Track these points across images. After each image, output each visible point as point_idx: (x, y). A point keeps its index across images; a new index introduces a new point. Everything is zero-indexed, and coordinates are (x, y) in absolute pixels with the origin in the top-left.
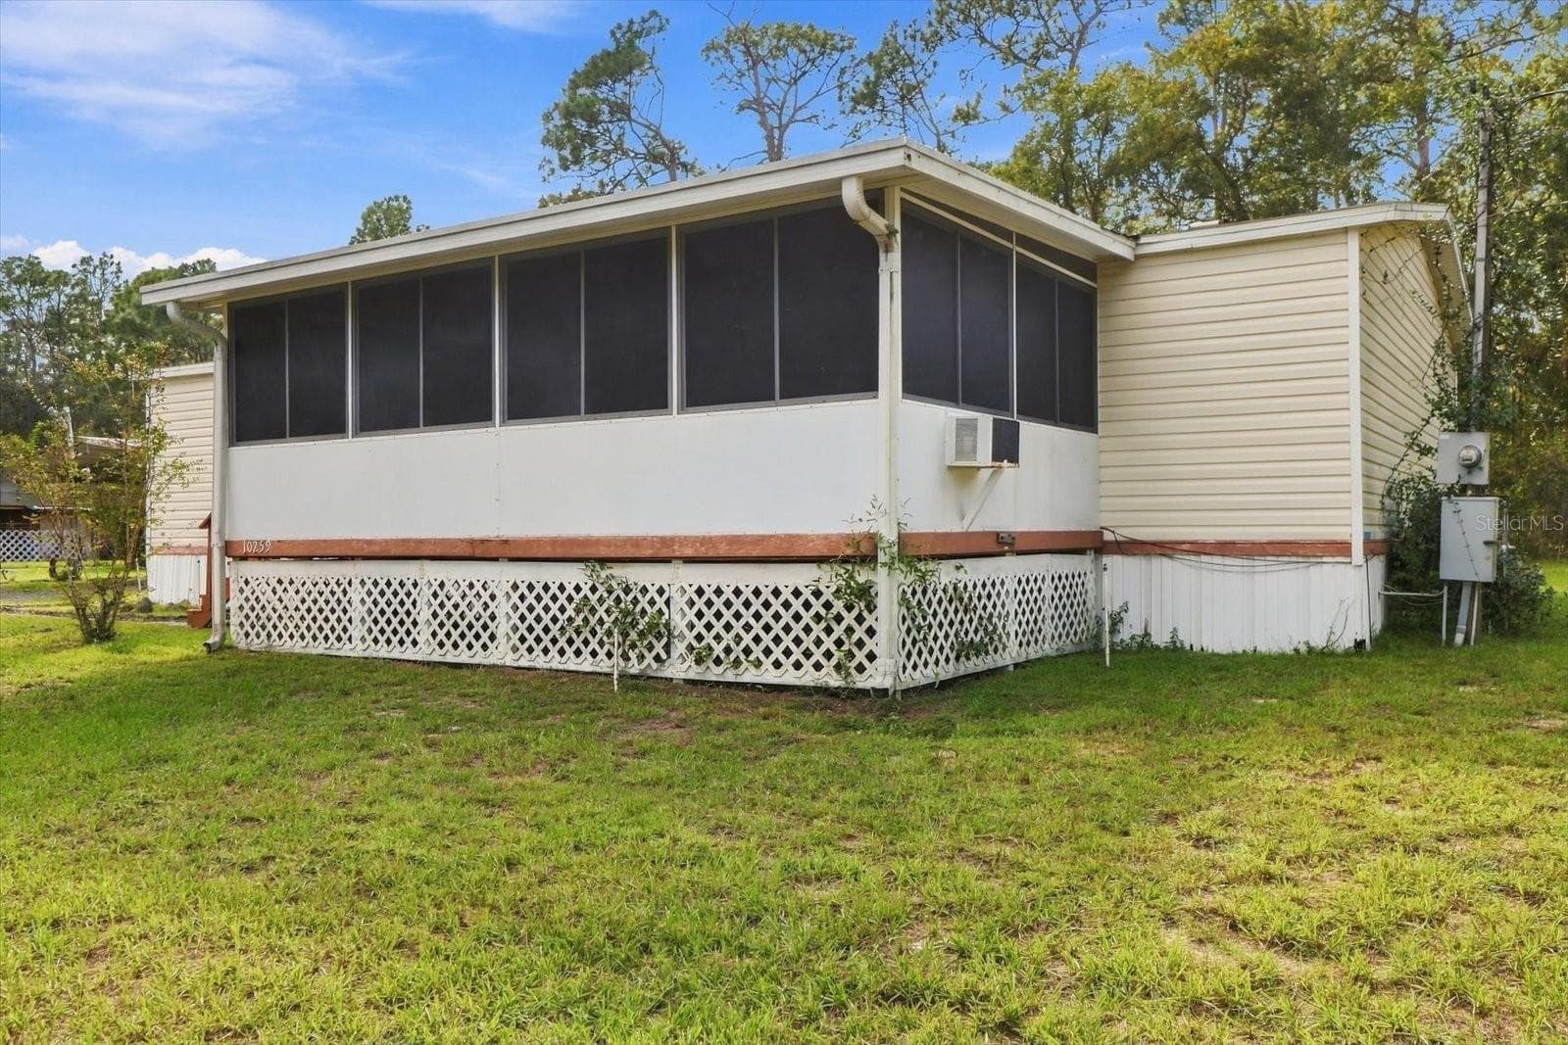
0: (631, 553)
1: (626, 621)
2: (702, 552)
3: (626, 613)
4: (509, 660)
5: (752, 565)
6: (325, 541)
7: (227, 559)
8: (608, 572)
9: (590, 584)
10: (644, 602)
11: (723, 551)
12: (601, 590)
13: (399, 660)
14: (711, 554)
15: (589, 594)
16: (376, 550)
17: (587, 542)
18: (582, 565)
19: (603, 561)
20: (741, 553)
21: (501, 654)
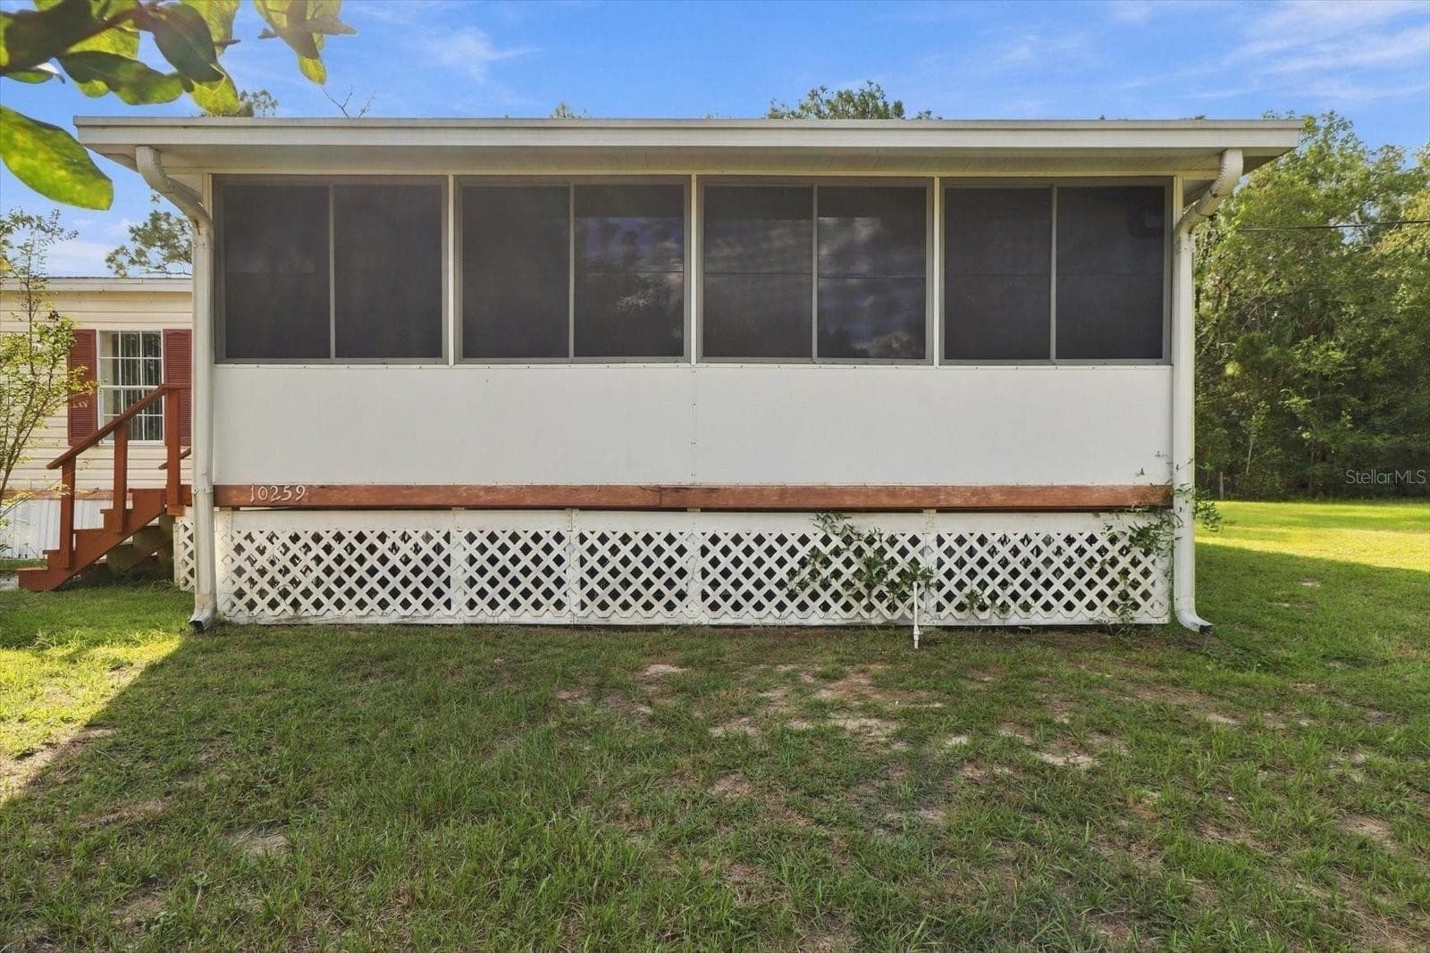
0: (886, 501)
1: (874, 570)
2: (974, 502)
3: (869, 564)
4: (705, 617)
5: (1020, 515)
6: (408, 487)
7: (217, 509)
8: (847, 521)
9: (821, 535)
10: (892, 553)
11: (998, 500)
12: (836, 541)
13: (535, 626)
14: (983, 504)
15: (820, 546)
16: (500, 499)
17: (828, 491)
18: (813, 516)
19: (841, 511)
20: (1018, 503)
21: (694, 613)
